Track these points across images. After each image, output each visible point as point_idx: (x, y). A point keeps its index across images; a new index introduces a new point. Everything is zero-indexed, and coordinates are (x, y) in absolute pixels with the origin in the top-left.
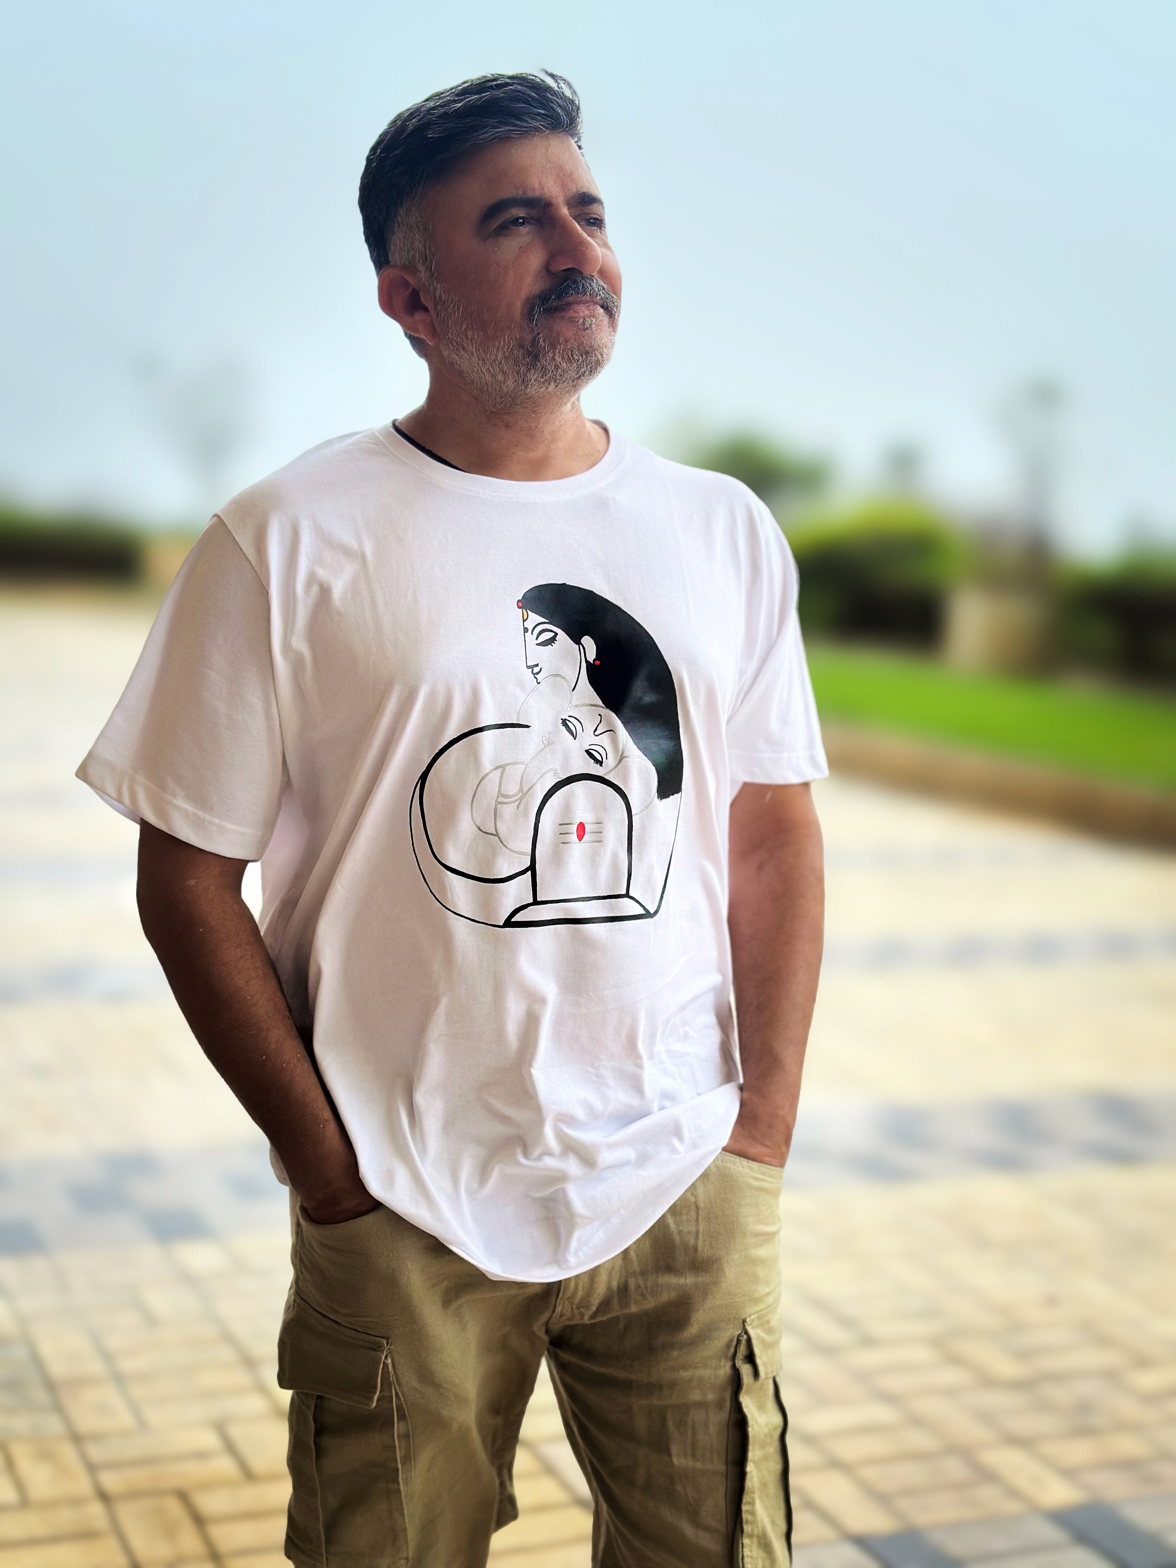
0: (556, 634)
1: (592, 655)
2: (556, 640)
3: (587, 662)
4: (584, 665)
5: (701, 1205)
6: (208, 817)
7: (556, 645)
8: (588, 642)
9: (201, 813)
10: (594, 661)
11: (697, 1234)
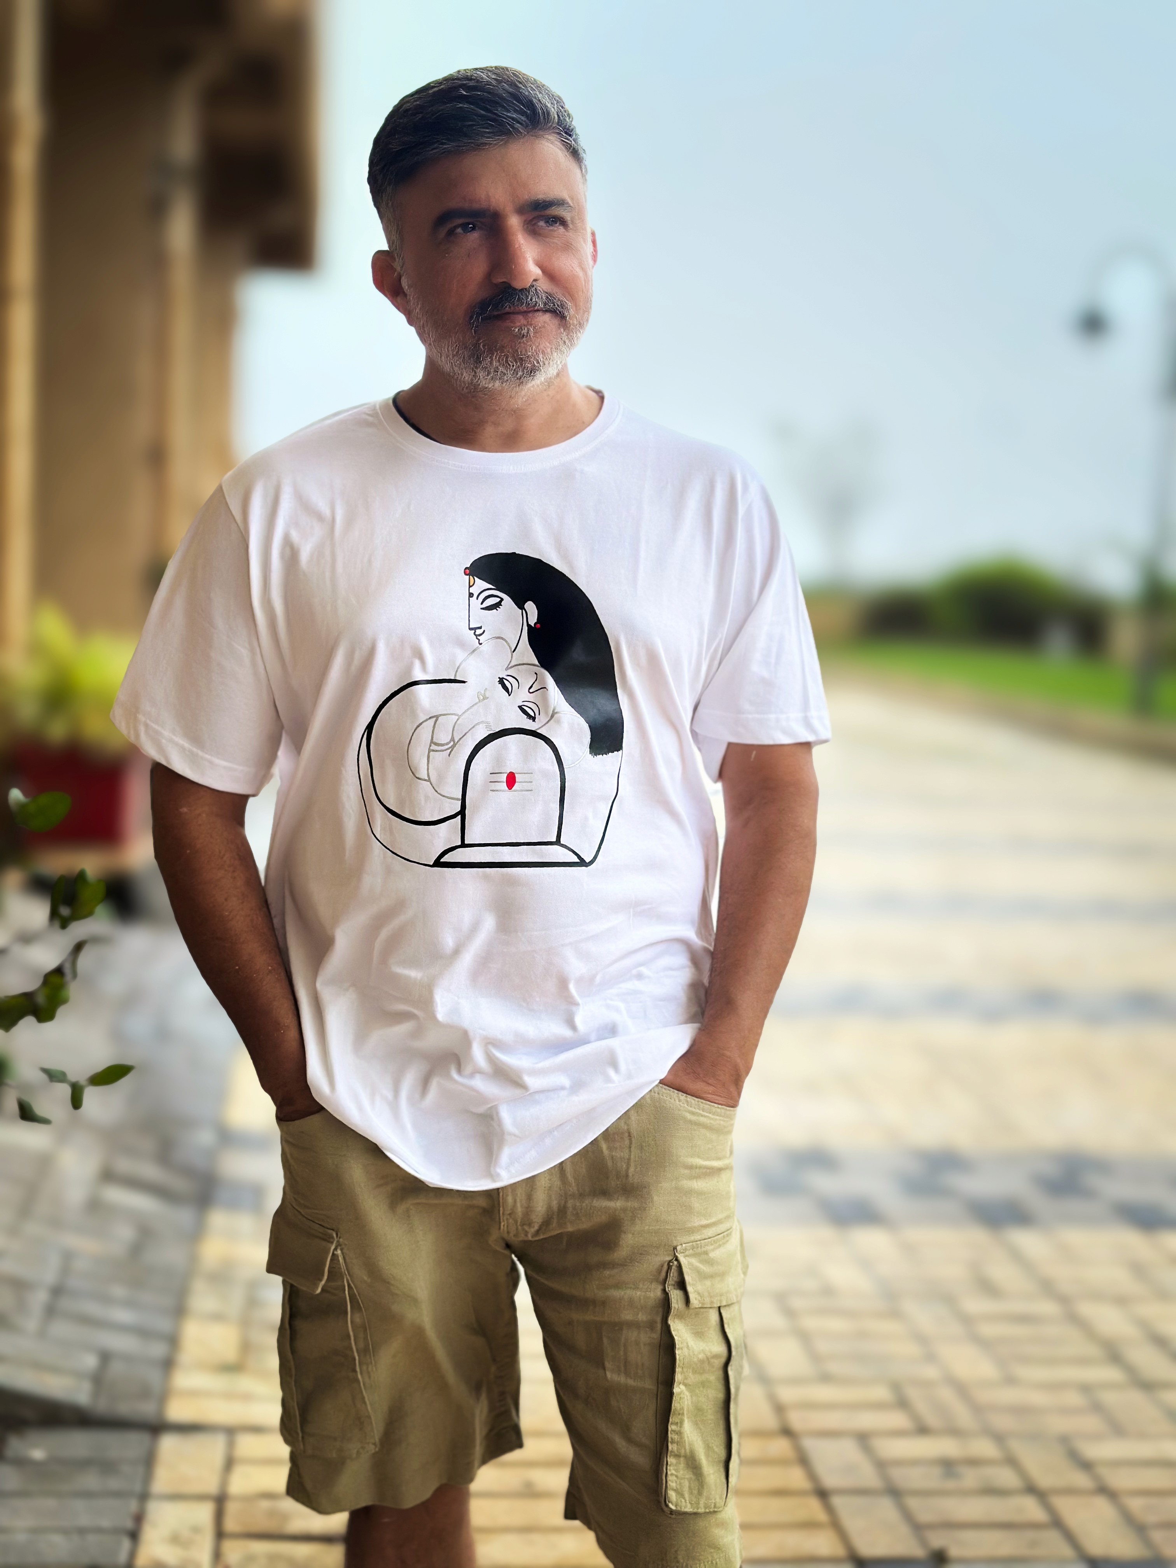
0: (502, 600)
1: (533, 620)
2: (502, 605)
3: (528, 625)
4: (526, 628)
5: (634, 1133)
6: (200, 753)
7: (501, 609)
8: (530, 606)
9: (195, 750)
10: (535, 624)
11: (629, 1159)
